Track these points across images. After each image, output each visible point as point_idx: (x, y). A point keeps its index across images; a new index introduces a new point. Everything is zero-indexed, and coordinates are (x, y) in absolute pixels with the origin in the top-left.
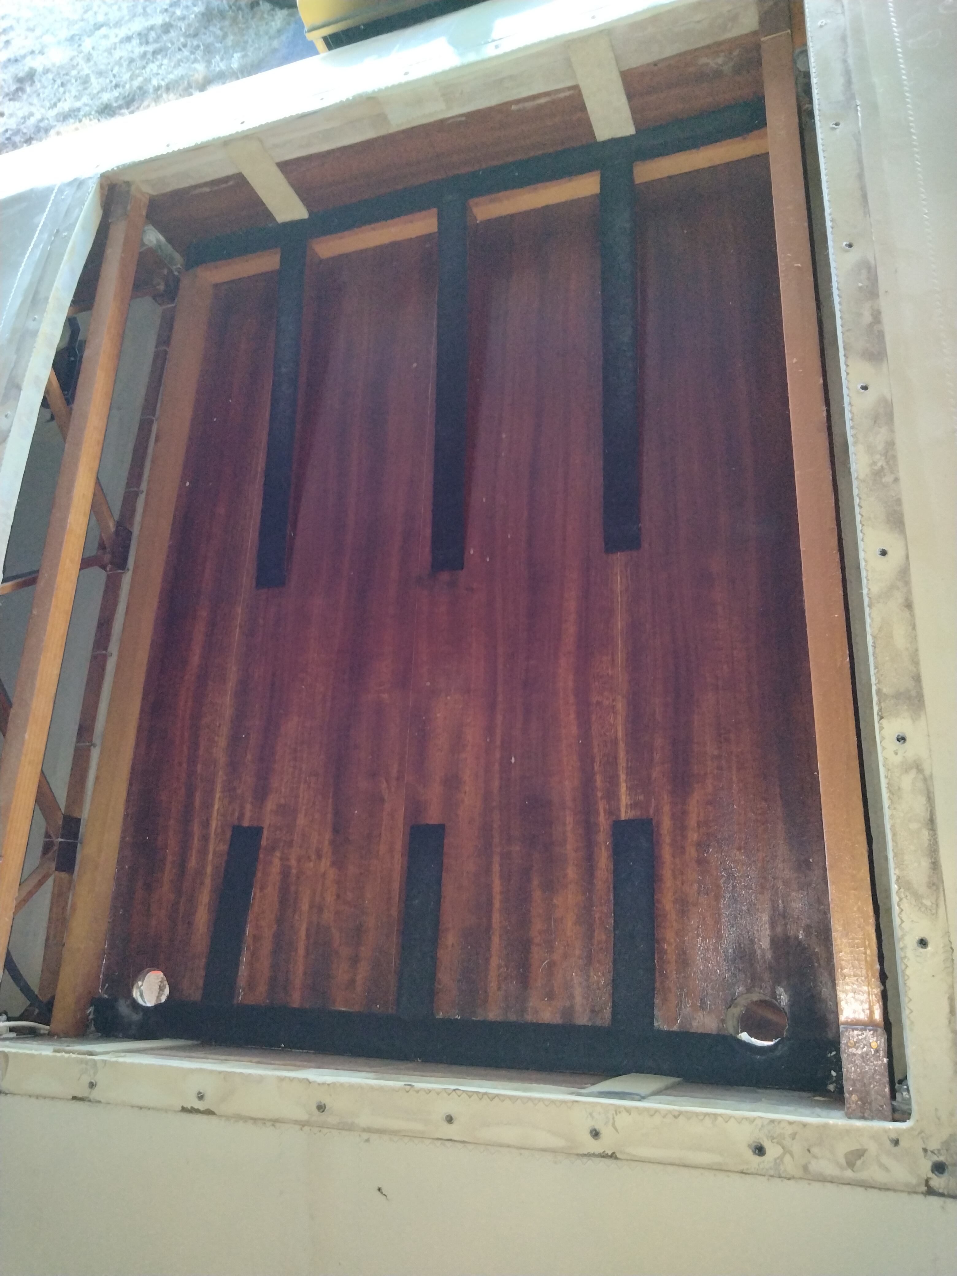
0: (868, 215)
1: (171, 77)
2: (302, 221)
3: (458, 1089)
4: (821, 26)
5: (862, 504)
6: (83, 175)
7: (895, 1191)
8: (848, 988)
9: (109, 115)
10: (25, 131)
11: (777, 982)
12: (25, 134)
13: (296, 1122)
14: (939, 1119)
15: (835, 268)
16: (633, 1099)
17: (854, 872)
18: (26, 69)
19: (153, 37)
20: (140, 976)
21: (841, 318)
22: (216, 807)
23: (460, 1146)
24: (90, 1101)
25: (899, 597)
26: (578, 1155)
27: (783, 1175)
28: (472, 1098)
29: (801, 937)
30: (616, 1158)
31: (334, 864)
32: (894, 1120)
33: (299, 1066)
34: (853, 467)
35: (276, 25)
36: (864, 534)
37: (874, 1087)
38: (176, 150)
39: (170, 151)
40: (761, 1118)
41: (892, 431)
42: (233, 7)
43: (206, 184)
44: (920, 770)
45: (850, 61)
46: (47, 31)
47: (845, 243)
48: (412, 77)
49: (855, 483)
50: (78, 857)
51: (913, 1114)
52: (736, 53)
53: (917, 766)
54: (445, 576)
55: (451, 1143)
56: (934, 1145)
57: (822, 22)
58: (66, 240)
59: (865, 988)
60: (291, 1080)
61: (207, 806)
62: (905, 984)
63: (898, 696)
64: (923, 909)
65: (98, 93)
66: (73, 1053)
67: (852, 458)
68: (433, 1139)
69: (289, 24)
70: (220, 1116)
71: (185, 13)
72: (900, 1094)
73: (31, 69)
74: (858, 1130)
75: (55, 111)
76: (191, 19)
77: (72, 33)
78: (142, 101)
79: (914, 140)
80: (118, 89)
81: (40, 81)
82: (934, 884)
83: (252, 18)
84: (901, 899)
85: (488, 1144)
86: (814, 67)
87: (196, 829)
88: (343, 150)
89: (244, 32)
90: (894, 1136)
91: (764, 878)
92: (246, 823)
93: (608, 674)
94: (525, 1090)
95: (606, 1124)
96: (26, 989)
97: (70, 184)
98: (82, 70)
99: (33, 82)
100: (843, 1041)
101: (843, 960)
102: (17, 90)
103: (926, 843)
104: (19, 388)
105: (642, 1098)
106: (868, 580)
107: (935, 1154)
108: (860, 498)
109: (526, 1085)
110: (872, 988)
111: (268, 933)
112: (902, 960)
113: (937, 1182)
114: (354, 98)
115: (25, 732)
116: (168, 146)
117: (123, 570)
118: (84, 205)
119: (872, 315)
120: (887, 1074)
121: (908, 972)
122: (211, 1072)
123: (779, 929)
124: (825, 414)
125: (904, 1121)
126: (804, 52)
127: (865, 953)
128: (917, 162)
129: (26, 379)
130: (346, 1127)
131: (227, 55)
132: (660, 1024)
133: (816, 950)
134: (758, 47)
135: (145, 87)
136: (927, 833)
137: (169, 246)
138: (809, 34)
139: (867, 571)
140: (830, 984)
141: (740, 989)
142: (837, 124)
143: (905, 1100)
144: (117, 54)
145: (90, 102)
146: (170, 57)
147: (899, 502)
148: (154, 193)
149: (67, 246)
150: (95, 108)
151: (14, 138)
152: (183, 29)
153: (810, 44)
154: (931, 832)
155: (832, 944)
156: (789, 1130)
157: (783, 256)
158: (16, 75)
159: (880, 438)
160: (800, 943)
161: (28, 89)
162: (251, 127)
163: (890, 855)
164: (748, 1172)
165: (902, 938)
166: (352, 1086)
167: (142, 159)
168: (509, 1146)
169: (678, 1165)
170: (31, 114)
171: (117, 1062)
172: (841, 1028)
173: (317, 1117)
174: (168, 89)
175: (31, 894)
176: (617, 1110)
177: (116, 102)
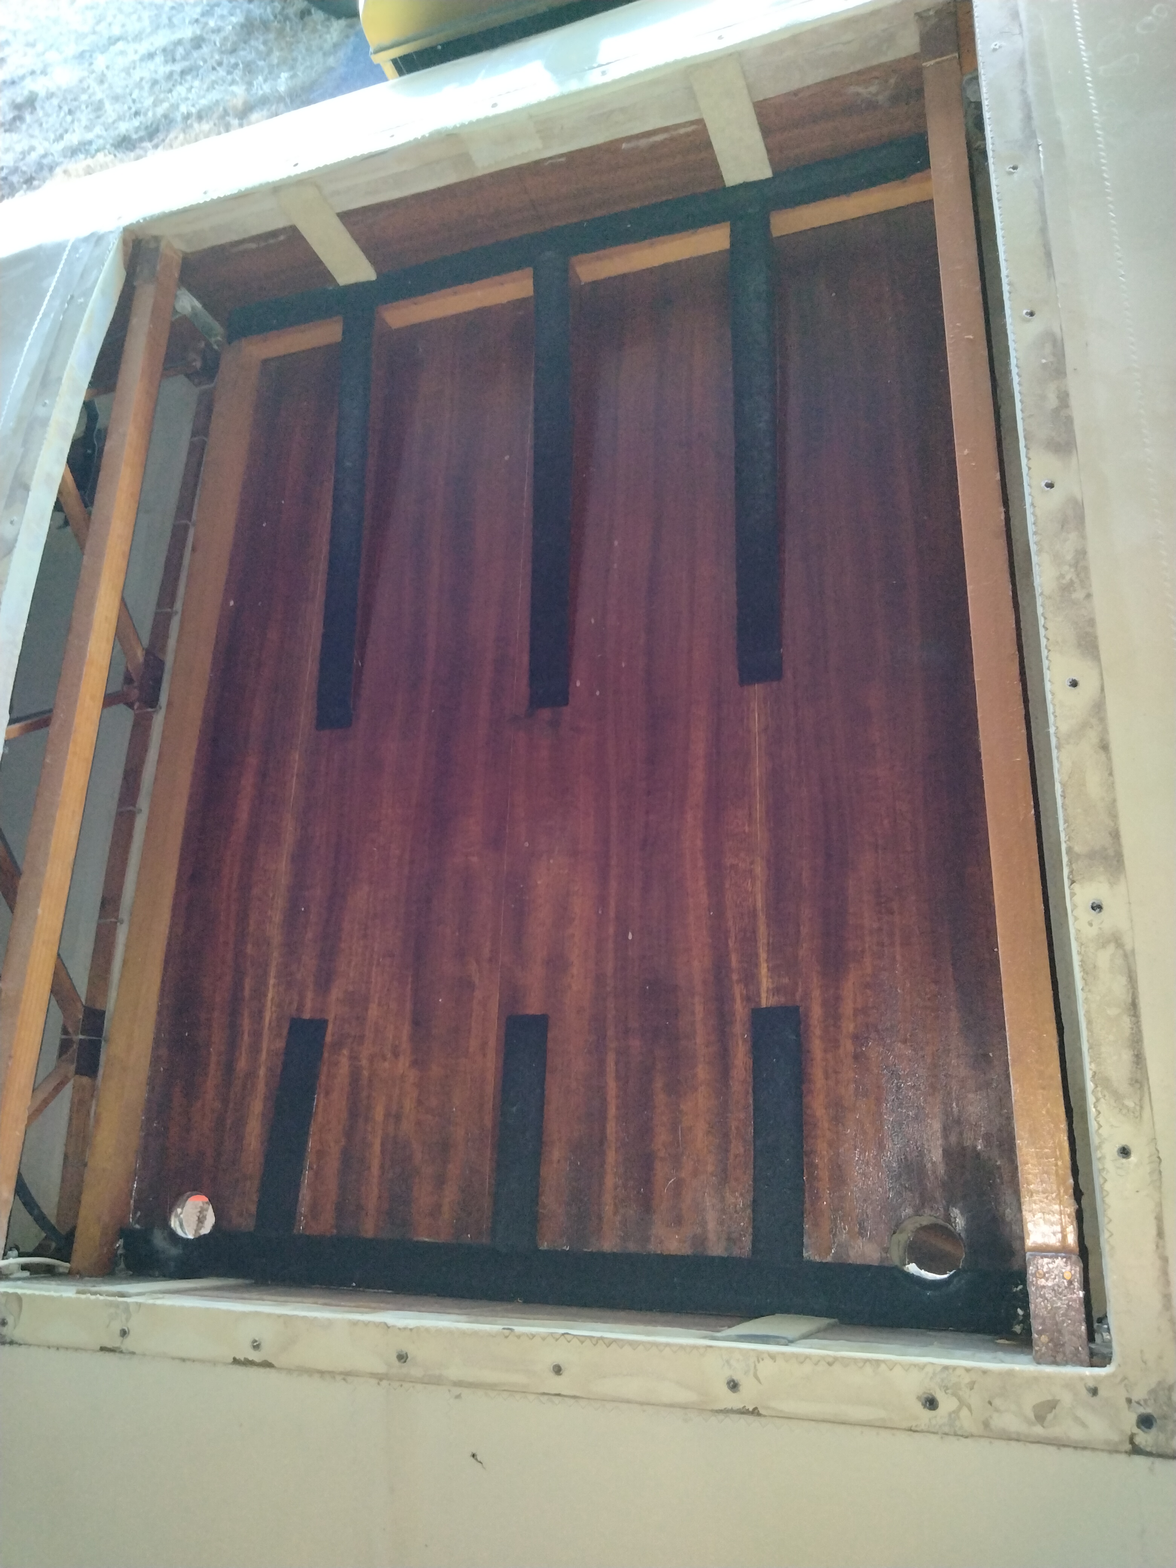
0: (1052, 278)
1: (204, 102)
2: (370, 283)
3: (567, 1334)
4: (995, 50)
5: (1048, 625)
6: (102, 229)
7: (1094, 1449)
8: (1035, 1207)
9: (127, 149)
10: (24, 168)
11: (951, 1202)
12: (24, 173)
13: (373, 1375)
14: (1145, 1362)
15: (1014, 341)
16: (778, 1344)
17: (1042, 1068)
18: (26, 93)
19: (181, 54)
20: (178, 1203)
21: (1021, 401)
22: (270, 996)
23: (571, 1401)
24: (121, 1352)
25: (1093, 736)
26: (712, 1411)
27: (959, 1433)
28: (584, 1344)
29: (979, 1147)
30: (759, 1414)
31: (415, 1063)
32: (1092, 1365)
33: (374, 1308)
34: (1037, 580)
35: (332, 38)
36: (1050, 661)
37: (1067, 1326)
38: (215, 197)
39: (208, 200)
40: (933, 1364)
41: (1083, 537)
42: (279, 17)
43: (253, 239)
44: (1119, 945)
45: (1030, 92)
46: (52, 46)
47: (1025, 311)
48: (500, 110)
49: (1039, 601)
50: (103, 1058)
51: (1114, 1357)
52: (892, 81)
53: (1116, 940)
54: (546, 714)
55: (560, 1398)
56: (1139, 1394)
57: (996, 45)
58: (83, 307)
59: (1056, 1207)
60: (367, 1324)
61: (259, 994)
62: (1104, 1201)
63: (1092, 855)
64: (1124, 1111)
65: (114, 122)
66: (101, 1295)
67: (1035, 569)
68: (537, 1393)
69: (347, 37)
70: (280, 1369)
71: (220, 23)
72: (1100, 1335)
73: (31, 92)
74: (1049, 1377)
75: (61, 145)
76: (227, 32)
77: (81, 49)
78: (168, 131)
79: (1107, 187)
80: (138, 117)
81: (43, 108)
82: (1137, 1081)
83: (303, 30)
84: (1098, 1100)
85: (604, 1400)
86: (987, 99)
87: (246, 1023)
88: (419, 198)
89: (293, 47)
90: (1091, 1384)
91: (935, 1076)
92: (307, 1016)
93: (744, 832)
94: (648, 1334)
95: (746, 1373)
96: (41, 1219)
97: (86, 240)
98: (94, 94)
99: (34, 108)
100: (1031, 1269)
101: (1029, 1174)
102: (14, 119)
103: (1127, 1032)
104: (27, 488)
105: (790, 1342)
106: (1056, 716)
107: (1141, 1405)
108: (1045, 618)
109: (650, 1328)
110: (1064, 1207)
111: (335, 1151)
112: (1100, 1172)
113: (1144, 1439)
114: (431, 134)
115: (38, 906)
116: (205, 193)
117: (152, 707)
118: (103, 265)
119: (1058, 397)
120: (1083, 1309)
121: (1107, 1187)
122: (269, 1315)
123: (953, 1139)
124: (1003, 517)
125: (1103, 1366)
126: (975, 79)
127: (1056, 1165)
128: (1112, 214)
129: (35, 477)
130: (434, 1381)
131: (272, 73)
132: (808, 1254)
133: (998, 1163)
134: (918, 73)
135: (171, 115)
136: (1128, 1020)
137: (206, 313)
138: (980, 59)
139: (1054, 705)
140: (1015, 1203)
141: (907, 1211)
142: (1015, 168)
143: (1106, 1342)
144: (137, 75)
145: (104, 133)
146: (202, 79)
147: (1092, 622)
148: (188, 250)
149: (83, 316)
150: (111, 141)
151: (10, 178)
152: (218, 44)
153: (981, 71)
154: (1133, 1019)
155: (1016, 1155)
156: (966, 1379)
157: (951, 326)
158: (13, 101)
159: (1068, 547)
160: (978, 1155)
161: (28, 118)
162: (306, 170)
163: (1085, 1047)
164: (918, 1429)
165: (1099, 1147)
166: (439, 1331)
167: (175, 208)
168: (628, 1402)
169: (834, 1422)
170: (32, 149)
171: (154, 1305)
172: (1028, 1254)
173: (397, 1368)
174: (200, 117)
175: (46, 1102)
176: (760, 1356)
177: (136, 132)
